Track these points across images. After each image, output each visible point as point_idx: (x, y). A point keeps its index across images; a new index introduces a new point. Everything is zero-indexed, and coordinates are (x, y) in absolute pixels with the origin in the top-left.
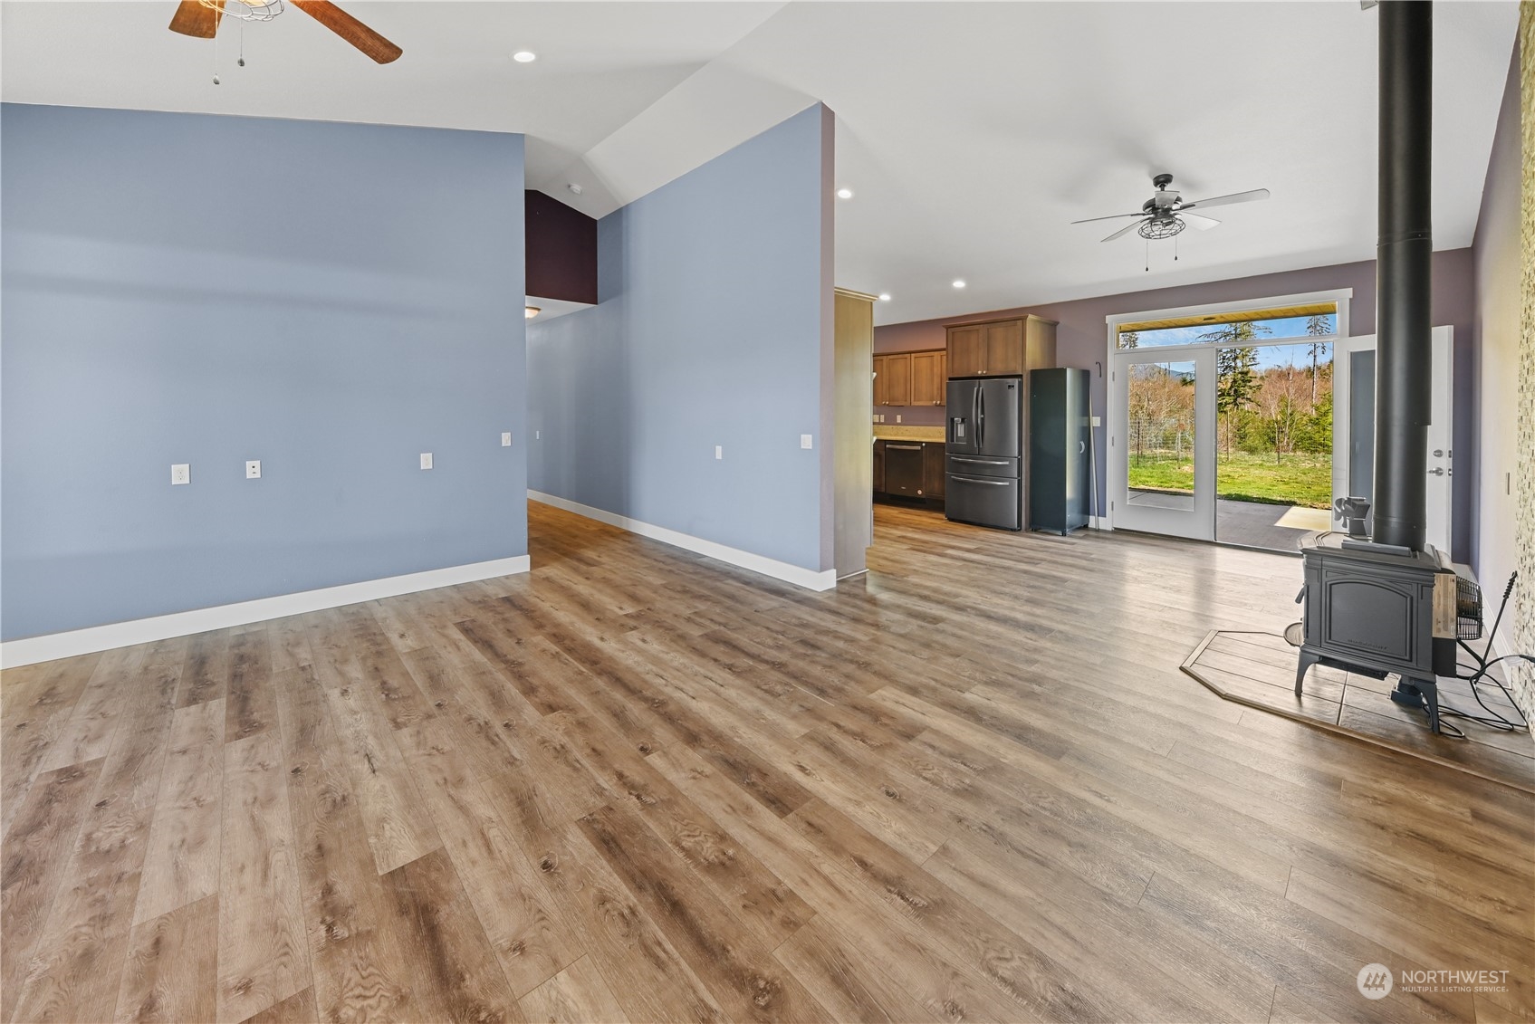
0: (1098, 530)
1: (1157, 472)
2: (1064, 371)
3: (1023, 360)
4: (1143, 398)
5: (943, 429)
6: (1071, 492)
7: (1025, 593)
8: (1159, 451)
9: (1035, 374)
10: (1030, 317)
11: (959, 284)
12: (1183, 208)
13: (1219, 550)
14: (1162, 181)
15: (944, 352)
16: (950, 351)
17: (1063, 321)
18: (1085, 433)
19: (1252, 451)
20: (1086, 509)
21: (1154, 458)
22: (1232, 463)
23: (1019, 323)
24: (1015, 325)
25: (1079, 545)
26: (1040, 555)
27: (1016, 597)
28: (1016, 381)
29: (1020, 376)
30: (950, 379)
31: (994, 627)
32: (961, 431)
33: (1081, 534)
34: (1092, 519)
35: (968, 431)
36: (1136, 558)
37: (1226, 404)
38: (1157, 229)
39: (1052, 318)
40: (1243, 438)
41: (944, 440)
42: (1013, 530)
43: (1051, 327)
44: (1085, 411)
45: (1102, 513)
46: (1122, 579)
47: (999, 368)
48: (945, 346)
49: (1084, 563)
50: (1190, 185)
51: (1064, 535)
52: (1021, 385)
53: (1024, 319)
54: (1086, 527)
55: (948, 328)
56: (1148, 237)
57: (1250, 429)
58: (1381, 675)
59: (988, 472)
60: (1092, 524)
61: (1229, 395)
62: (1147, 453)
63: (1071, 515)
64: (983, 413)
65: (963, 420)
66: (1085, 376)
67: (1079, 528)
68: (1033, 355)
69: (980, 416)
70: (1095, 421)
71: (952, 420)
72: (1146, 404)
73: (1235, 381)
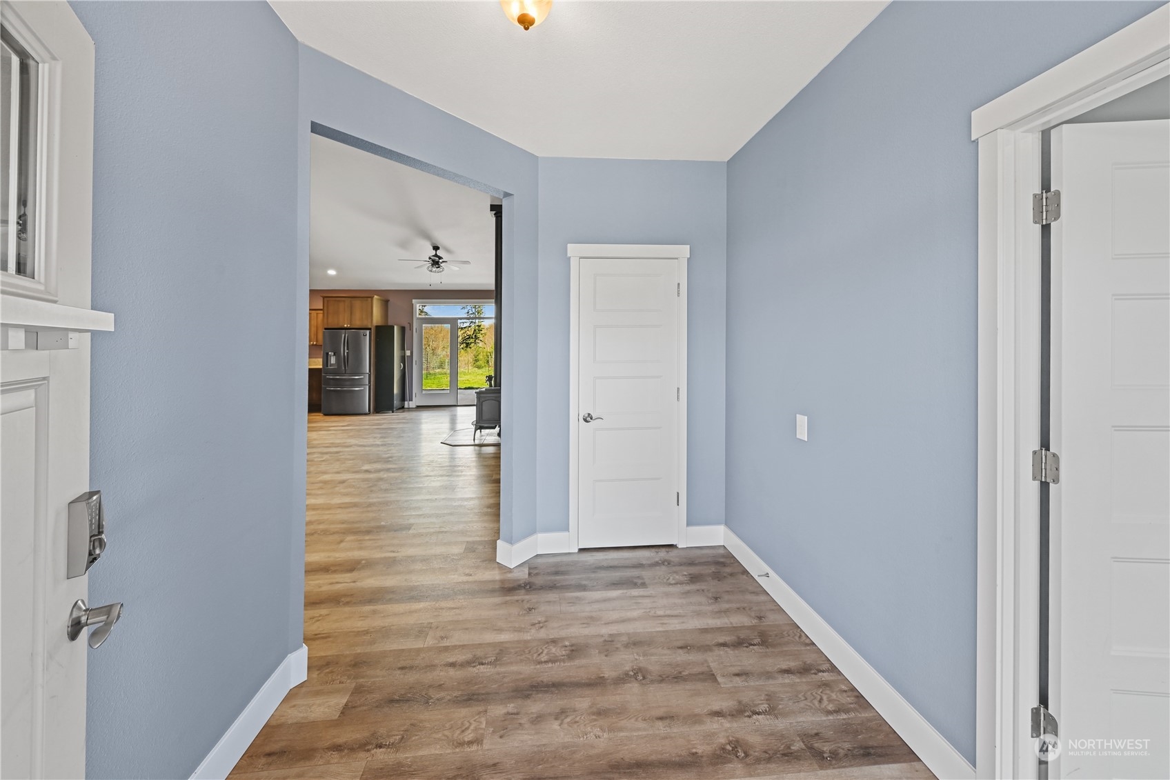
0: (409, 408)
1: (436, 381)
2: (394, 327)
3: (372, 320)
4: (430, 339)
5: (320, 360)
6: (396, 391)
7: (379, 436)
8: (437, 371)
9: (378, 328)
10: (376, 297)
11: (332, 272)
12: (443, 262)
13: (458, 408)
14: (436, 248)
15: (322, 312)
16: (325, 312)
17: (392, 300)
18: (403, 359)
19: (479, 367)
20: (403, 399)
21: (435, 374)
22: (470, 374)
23: (370, 299)
24: (367, 300)
25: (401, 415)
26: (383, 422)
27: (375, 438)
28: (368, 332)
29: (370, 329)
30: (325, 329)
31: (367, 449)
32: (333, 360)
33: (401, 411)
34: (406, 403)
35: (338, 360)
36: (425, 416)
37: (471, 343)
38: (434, 269)
39: (387, 297)
40: (477, 361)
41: (321, 367)
42: (366, 414)
43: (385, 303)
44: (403, 348)
45: (411, 400)
46: (421, 423)
47: (357, 324)
48: (322, 308)
49: (404, 421)
50: (448, 251)
51: (393, 412)
52: (370, 333)
53: (372, 298)
54: (403, 407)
55: (324, 297)
56: (431, 271)
57: (481, 357)
58: (494, 428)
59: (348, 383)
60: (406, 406)
61: (472, 338)
62: (431, 372)
63: (396, 403)
64: (348, 349)
65: (334, 355)
66: (403, 330)
67: (400, 409)
68: (377, 318)
69: (346, 351)
70: (408, 353)
71: (327, 354)
72: (431, 343)
73: (475, 330)
